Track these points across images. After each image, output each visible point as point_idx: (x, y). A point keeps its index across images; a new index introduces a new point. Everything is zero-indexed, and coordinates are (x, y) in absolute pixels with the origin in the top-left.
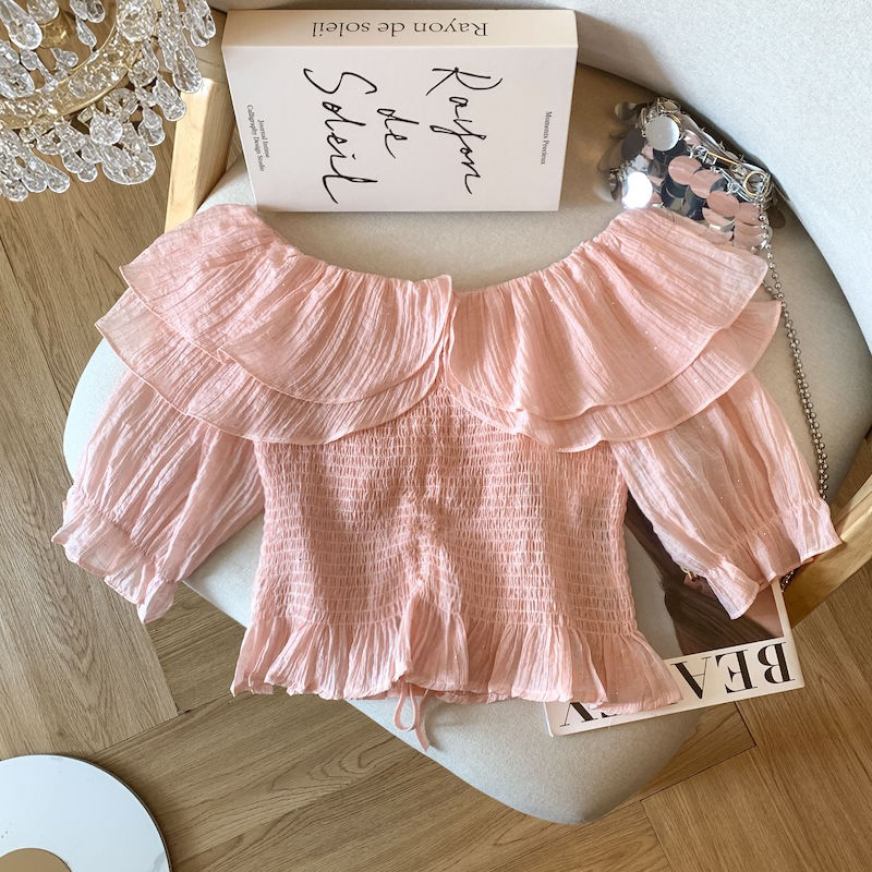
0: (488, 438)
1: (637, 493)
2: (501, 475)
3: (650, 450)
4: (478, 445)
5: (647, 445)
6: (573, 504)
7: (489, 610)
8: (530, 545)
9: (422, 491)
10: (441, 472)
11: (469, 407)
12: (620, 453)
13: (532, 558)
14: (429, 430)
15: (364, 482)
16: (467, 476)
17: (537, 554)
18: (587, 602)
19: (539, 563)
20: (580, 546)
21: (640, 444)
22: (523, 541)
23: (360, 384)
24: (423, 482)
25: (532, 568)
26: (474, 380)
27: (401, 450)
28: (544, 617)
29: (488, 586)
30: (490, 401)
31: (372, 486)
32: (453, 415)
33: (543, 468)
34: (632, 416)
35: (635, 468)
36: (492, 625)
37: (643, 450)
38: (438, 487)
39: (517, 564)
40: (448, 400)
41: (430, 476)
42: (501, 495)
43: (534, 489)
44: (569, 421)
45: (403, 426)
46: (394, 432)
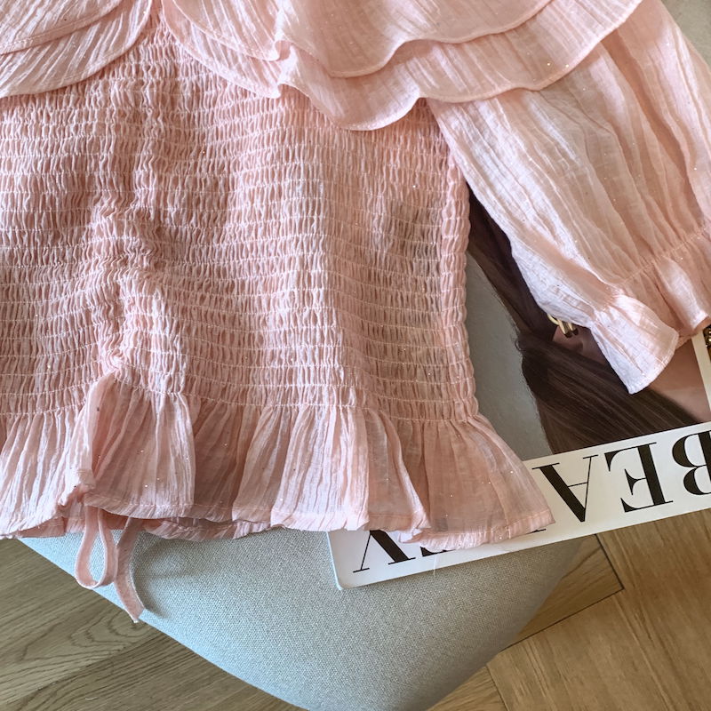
0: (236, 111)
1: (483, 191)
2: (258, 168)
3: (500, 117)
4: (221, 125)
5: (495, 109)
6: (377, 214)
7: (235, 387)
8: (304, 279)
9: (126, 197)
10: (159, 165)
11: (203, 58)
12: (452, 126)
13: (307, 298)
14: (138, 99)
15: (25, 179)
16: (203, 174)
17: (314, 292)
18: (398, 372)
19: (317, 306)
20: (388, 282)
21: (483, 108)
22: (292, 273)
23: (22, 23)
24: (128, 183)
25: (306, 314)
26: (211, 12)
27: (88, 128)
28: (325, 393)
29: (235, 349)
30: (236, 44)
31: (37, 186)
32: (181, 77)
33: (326, 155)
34: (471, 64)
35: (477, 150)
36: (240, 410)
37: (489, 118)
38: (152, 189)
39: (283, 310)
40: (172, 52)
41: (139, 173)
42: (257, 201)
43: (311, 189)
44: (368, 77)
45: (95, 93)
46: (79, 102)
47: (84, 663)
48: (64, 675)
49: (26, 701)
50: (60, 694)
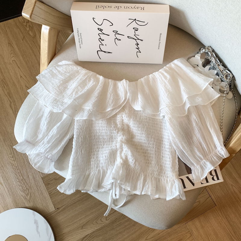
47: (96, 229)
48: (92, 232)
49: (84, 238)
50: (91, 236)
